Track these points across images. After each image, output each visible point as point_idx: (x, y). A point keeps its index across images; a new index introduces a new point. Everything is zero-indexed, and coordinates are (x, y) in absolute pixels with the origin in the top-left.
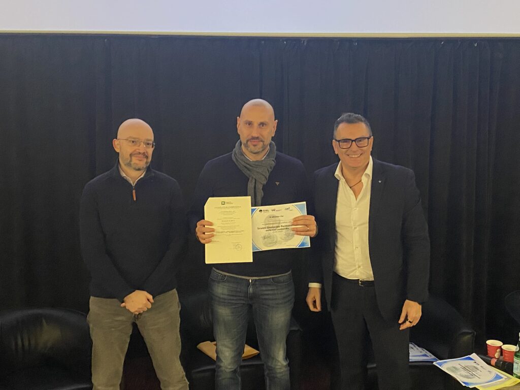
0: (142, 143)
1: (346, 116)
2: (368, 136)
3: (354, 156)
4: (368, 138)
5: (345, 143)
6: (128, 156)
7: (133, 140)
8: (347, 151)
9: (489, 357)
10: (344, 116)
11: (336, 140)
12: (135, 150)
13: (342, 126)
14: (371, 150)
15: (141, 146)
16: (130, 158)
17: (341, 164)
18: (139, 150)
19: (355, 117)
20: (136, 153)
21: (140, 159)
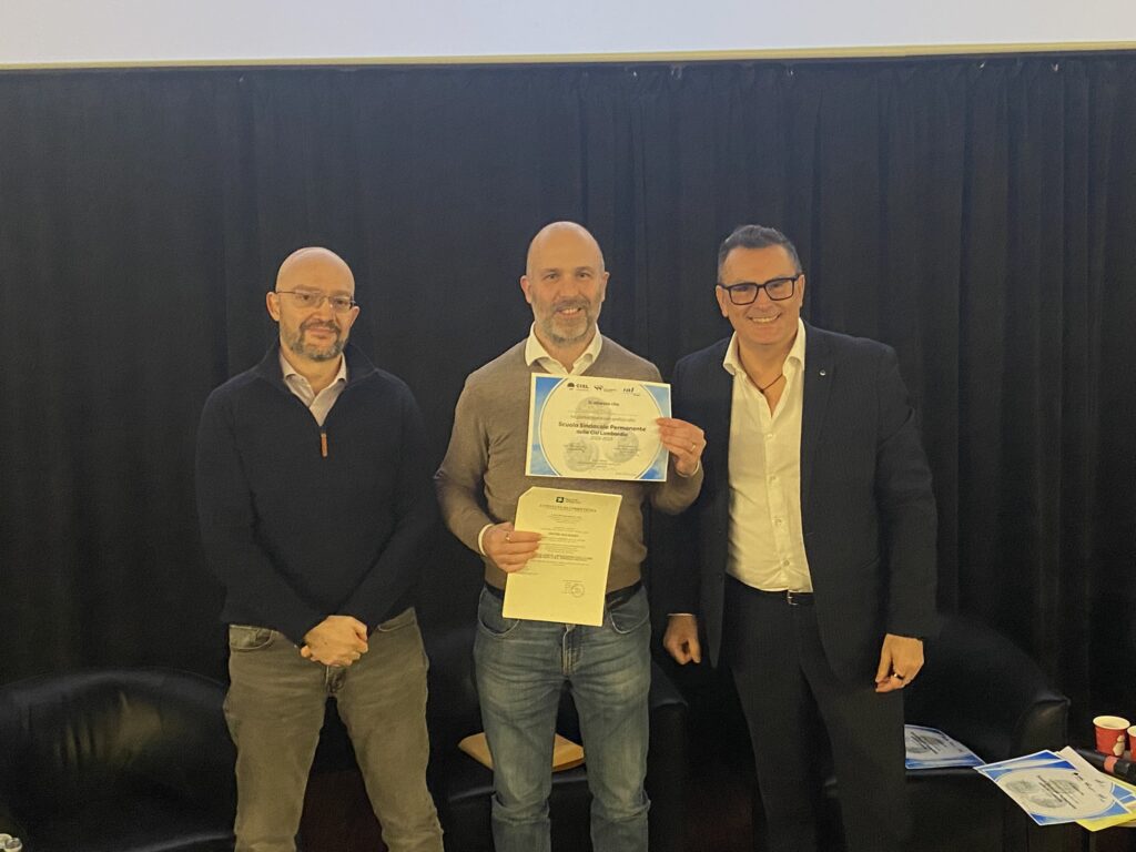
0: (326, 300)
1: (746, 232)
2: (793, 274)
3: (763, 320)
4: (793, 280)
5: (743, 293)
6: (296, 329)
7: (305, 292)
8: (748, 309)
9: (1101, 754)
10: (738, 233)
11: (724, 287)
12: (311, 316)
13: (734, 255)
14: (801, 304)
15: (324, 305)
16: (299, 335)
17: (737, 339)
18: (319, 314)
19: (763, 234)
20: (311, 321)
21: (321, 334)
